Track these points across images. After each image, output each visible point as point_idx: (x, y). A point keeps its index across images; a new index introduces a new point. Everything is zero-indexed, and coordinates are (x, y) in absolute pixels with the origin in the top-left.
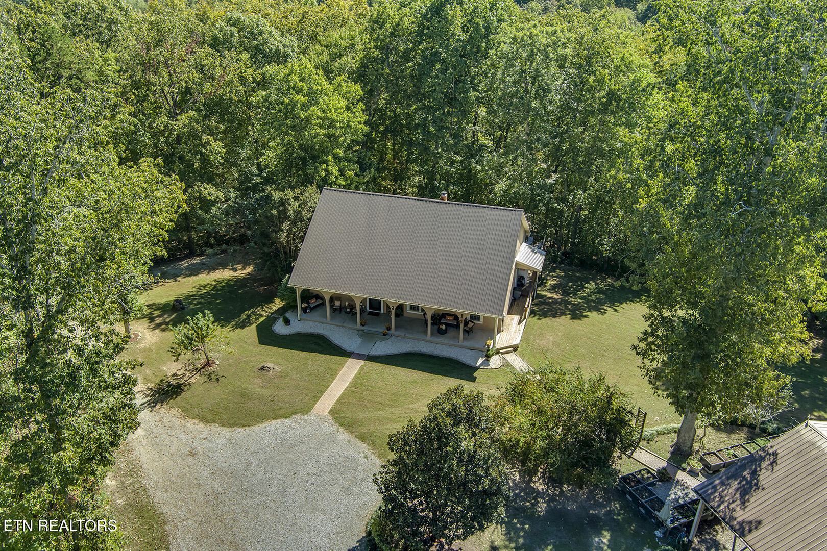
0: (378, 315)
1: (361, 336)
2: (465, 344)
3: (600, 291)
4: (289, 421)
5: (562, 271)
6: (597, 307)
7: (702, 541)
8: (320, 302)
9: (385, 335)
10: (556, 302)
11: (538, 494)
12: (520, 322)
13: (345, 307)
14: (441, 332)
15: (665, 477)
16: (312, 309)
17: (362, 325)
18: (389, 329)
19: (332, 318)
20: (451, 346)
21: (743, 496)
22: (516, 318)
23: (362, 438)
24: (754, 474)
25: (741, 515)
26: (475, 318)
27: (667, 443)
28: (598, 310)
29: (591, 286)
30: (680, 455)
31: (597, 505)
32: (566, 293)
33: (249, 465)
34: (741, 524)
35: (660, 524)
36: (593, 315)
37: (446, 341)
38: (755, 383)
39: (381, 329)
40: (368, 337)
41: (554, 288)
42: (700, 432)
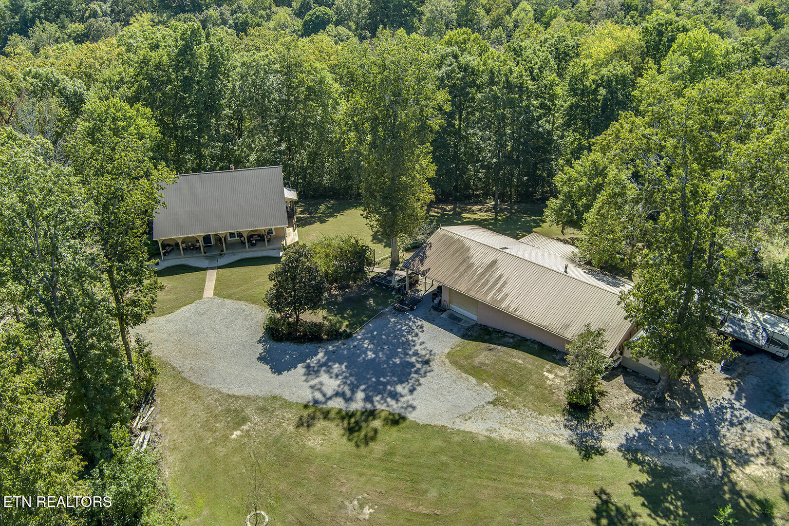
0: (211, 246)
1: (207, 259)
2: (269, 247)
3: (329, 208)
4: (194, 304)
5: (303, 202)
6: (332, 215)
7: (411, 291)
8: (172, 248)
9: (221, 255)
10: (307, 218)
11: (336, 295)
12: (294, 231)
13: (190, 247)
14: (253, 245)
15: (390, 274)
16: (168, 253)
17: (205, 253)
18: (222, 251)
19: (184, 254)
20: (262, 250)
21: (421, 262)
22: (291, 229)
23: (238, 299)
24: (424, 253)
25: (422, 269)
26: (270, 232)
27: (388, 263)
28: (333, 217)
29: (322, 207)
30: (394, 264)
31: (363, 291)
32: (310, 213)
33: (186, 326)
34: (423, 272)
35: (393, 289)
36: (331, 219)
37: (258, 249)
38: (414, 214)
39: (218, 252)
40: (211, 258)
41: (302, 212)
42: (401, 255)
